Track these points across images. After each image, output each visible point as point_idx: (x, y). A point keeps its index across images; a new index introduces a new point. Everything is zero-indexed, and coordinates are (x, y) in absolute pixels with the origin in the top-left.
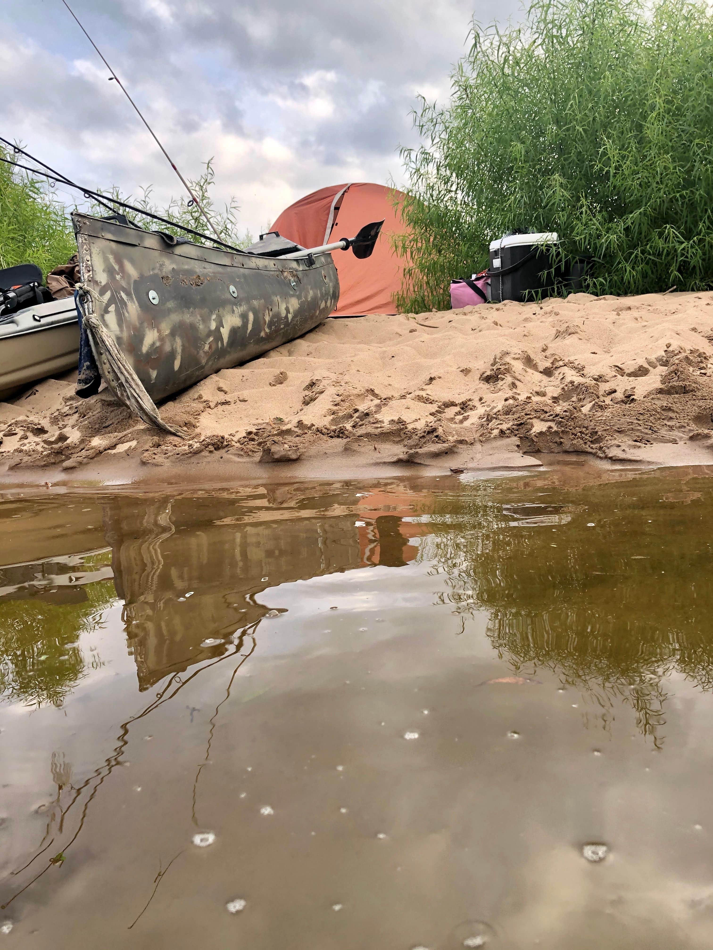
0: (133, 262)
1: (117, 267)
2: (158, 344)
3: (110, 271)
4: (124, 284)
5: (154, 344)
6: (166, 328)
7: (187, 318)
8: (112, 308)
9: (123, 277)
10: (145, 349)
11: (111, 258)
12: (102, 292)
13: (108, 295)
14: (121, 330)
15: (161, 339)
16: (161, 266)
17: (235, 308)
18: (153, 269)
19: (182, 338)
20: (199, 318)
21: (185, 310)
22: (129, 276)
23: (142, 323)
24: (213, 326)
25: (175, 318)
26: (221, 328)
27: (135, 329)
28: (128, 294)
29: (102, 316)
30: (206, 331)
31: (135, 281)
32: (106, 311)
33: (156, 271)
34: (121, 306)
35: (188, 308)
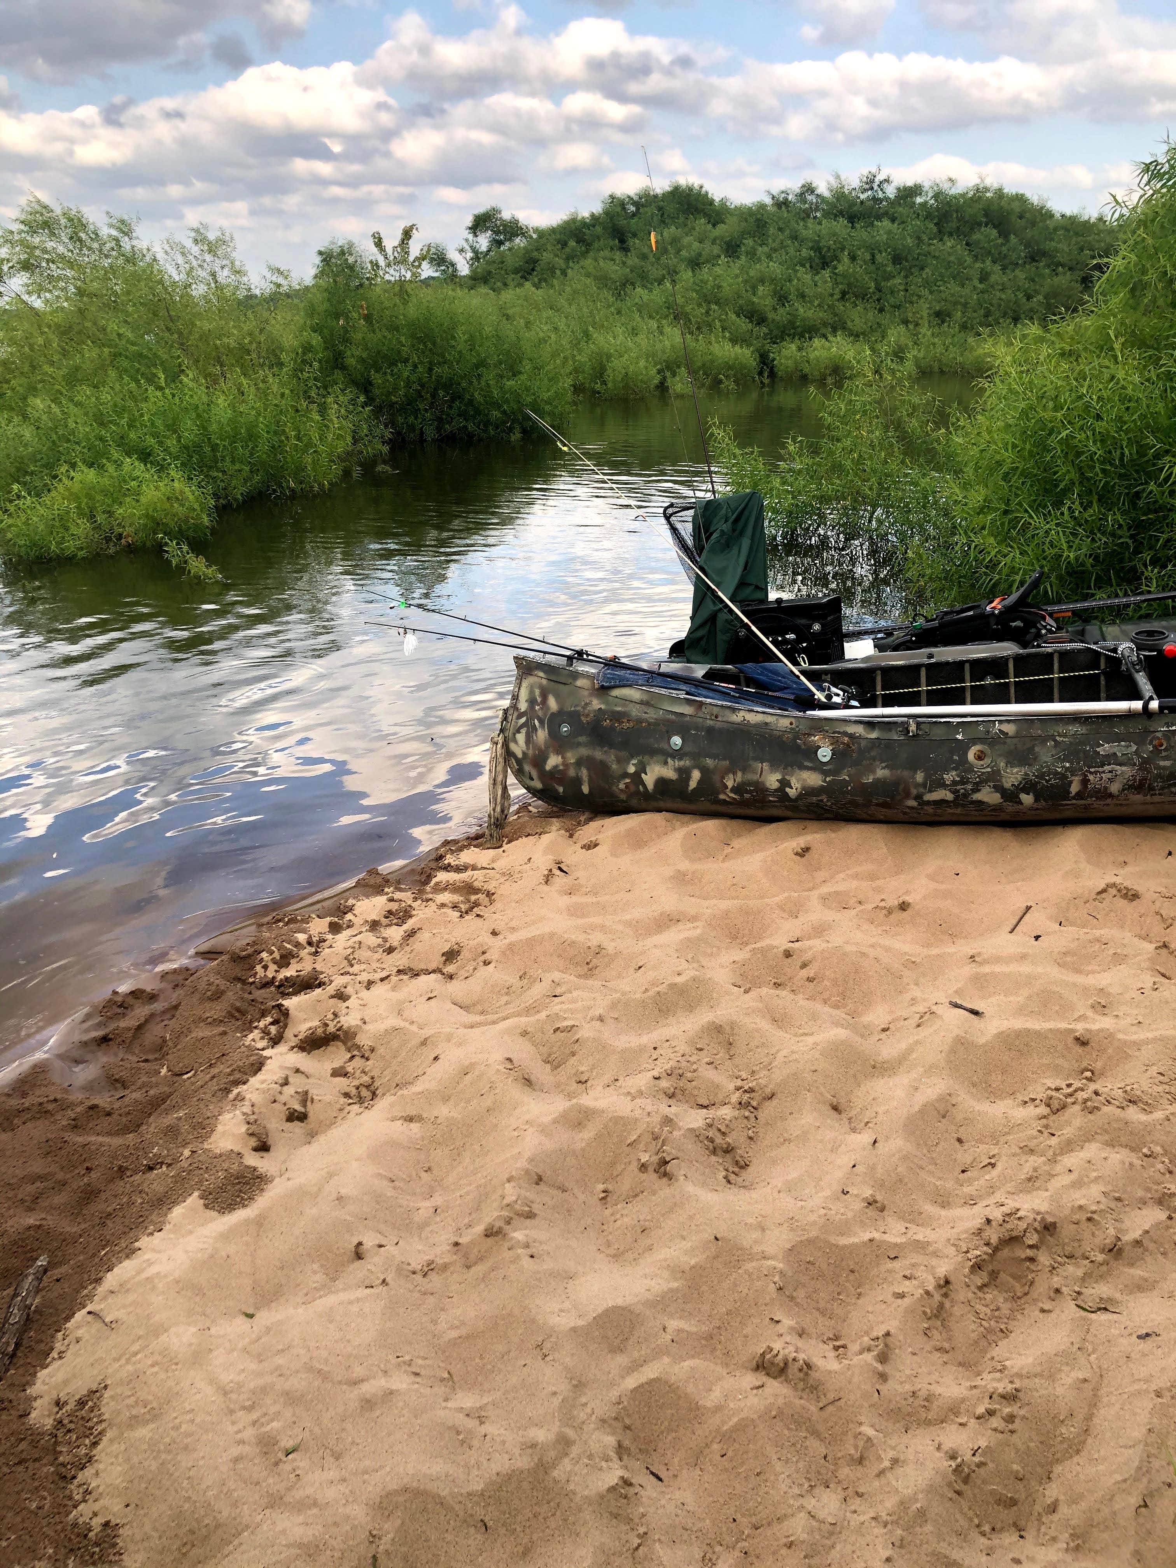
0: (557, 697)
1: (539, 700)
2: (561, 768)
3: (532, 702)
4: (540, 714)
5: (556, 766)
6: (571, 757)
7: (598, 755)
8: (524, 731)
9: (541, 709)
10: (548, 767)
11: (537, 692)
12: (520, 716)
13: (523, 720)
14: (528, 748)
15: (565, 764)
16: (586, 704)
17: (669, 760)
18: (576, 706)
19: (588, 769)
20: (613, 757)
21: (599, 748)
22: (548, 708)
23: (547, 748)
24: (632, 769)
25: (584, 751)
26: (643, 775)
27: (540, 750)
28: (541, 722)
29: (514, 734)
30: (621, 772)
31: (553, 714)
32: (518, 731)
33: (579, 708)
34: (531, 731)
35: (603, 747)
